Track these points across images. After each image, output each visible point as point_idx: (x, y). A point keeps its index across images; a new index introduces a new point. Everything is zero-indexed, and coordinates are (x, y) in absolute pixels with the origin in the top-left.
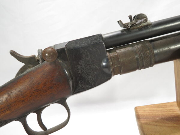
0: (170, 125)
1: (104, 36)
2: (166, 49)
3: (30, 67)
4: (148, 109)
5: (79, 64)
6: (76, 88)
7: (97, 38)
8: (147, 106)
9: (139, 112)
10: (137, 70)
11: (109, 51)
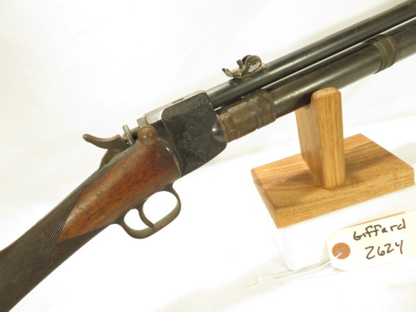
0: (300, 187)
1: (208, 93)
2: (288, 97)
3: (117, 153)
4: (268, 169)
5: (183, 138)
6: (184, 168)
7: (201, 98)
8: (267, 166)
9: (259, 175)
10: (256, 130)
11: (219, 112)
